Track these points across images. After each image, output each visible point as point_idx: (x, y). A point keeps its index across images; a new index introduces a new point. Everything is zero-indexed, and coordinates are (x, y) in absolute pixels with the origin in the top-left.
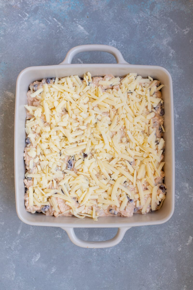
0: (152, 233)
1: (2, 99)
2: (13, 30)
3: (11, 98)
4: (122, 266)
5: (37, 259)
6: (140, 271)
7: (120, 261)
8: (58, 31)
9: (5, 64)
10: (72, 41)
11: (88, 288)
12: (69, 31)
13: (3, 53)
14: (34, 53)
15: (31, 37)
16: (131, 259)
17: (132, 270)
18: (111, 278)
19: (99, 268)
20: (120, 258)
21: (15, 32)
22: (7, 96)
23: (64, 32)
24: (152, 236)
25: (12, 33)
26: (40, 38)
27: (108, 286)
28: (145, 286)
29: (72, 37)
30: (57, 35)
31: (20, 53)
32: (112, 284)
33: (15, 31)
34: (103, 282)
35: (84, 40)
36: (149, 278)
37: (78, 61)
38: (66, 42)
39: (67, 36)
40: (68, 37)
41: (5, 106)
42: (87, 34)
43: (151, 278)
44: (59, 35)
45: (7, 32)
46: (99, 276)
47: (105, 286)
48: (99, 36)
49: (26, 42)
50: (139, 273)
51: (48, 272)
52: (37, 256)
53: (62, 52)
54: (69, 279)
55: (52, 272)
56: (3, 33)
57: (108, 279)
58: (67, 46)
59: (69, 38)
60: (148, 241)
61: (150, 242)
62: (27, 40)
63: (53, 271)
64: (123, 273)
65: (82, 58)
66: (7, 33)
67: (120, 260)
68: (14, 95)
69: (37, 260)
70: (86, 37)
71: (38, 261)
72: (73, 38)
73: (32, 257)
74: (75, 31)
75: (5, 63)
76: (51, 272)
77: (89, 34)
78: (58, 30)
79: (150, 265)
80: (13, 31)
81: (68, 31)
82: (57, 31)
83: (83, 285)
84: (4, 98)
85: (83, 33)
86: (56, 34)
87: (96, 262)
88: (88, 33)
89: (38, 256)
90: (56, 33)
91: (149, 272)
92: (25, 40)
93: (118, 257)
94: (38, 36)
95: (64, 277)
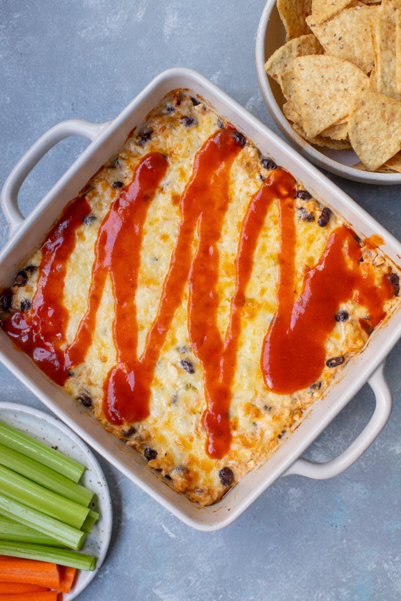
0: (7, 166)
1: (339, 448)
2: (319, 597)
3: (318, 450)
4: (67, 93)
5: (252, 101)
6: (30, 85)
7: (72, 105)
8: (221, 596)
9: (334, 523)
10: (190, 576)
11: (140, 43)
12: (195, 597)
13: (341, 547)
14: (272, 548)
15: (280, 583)
16: (49, 109)
17: (46, 86)
18: (91, 67)
19: (116, 88)
20: (73, 109)
21: (314, 594)
22: (327, 454)
23: (207, 594)
24: (5, 160)
25: (322, 591)
26: (259, 581)
27: (95, 49)
28: (18, 52)
29: (189, 584)
30: (222, 589)
31: (302, 547)
32: (88, 55)
33: (316, 595)
34: (107, 58)
35: (164, 578)
36: (10, 70)
37: (174, 533)
38: (201, 574)
39: (200, 587)
40: (198, 584)
41: (331, 433)
42: (157, 592)
43: (6, 69)
44: (219, 588)
45: (333, 593)
46: (115, 70)
47: (102, 48)
48: (131, 587)
49: (289, 573)
50: (31, 79)
51: (226, 73)
52: (251, 108)
53: (211, 552)
54: (180, 60)
55: (218, 73)
56: (340, 590)
57: (96, 64)
58: (200, 565)
59: (196, 582)
60: (13, 150)
61: (10, 147)
62: (288, 577)
63: (216, 77)
64: (65, 78)
65: (167, 540)
66: (333, 591)
67: (71, 107)
68: (313, 458)
69: (252, 99)
70: (158, 583)
71: (250, 97)
72: (189, 582)
73: (263, 104)
74: (183, 597)
75: (334, 525)
76: (219, 75)
77: (154, 590)
78: (221, 598)
79: (8, 99)
80: (320, 595)
81: (199, 596)
82: (223, 597)
83: (150, 50)
84: (335, 450)
85: (166, 593)
86: (226, 591)
87: (124, 100)
88: (155, 594)
89: (249, 107)
90: (224, 593)
91: (10, 83)
92: (291, 576)
93: (77, 111)
94: (264, 585)
95: (192, 64)
